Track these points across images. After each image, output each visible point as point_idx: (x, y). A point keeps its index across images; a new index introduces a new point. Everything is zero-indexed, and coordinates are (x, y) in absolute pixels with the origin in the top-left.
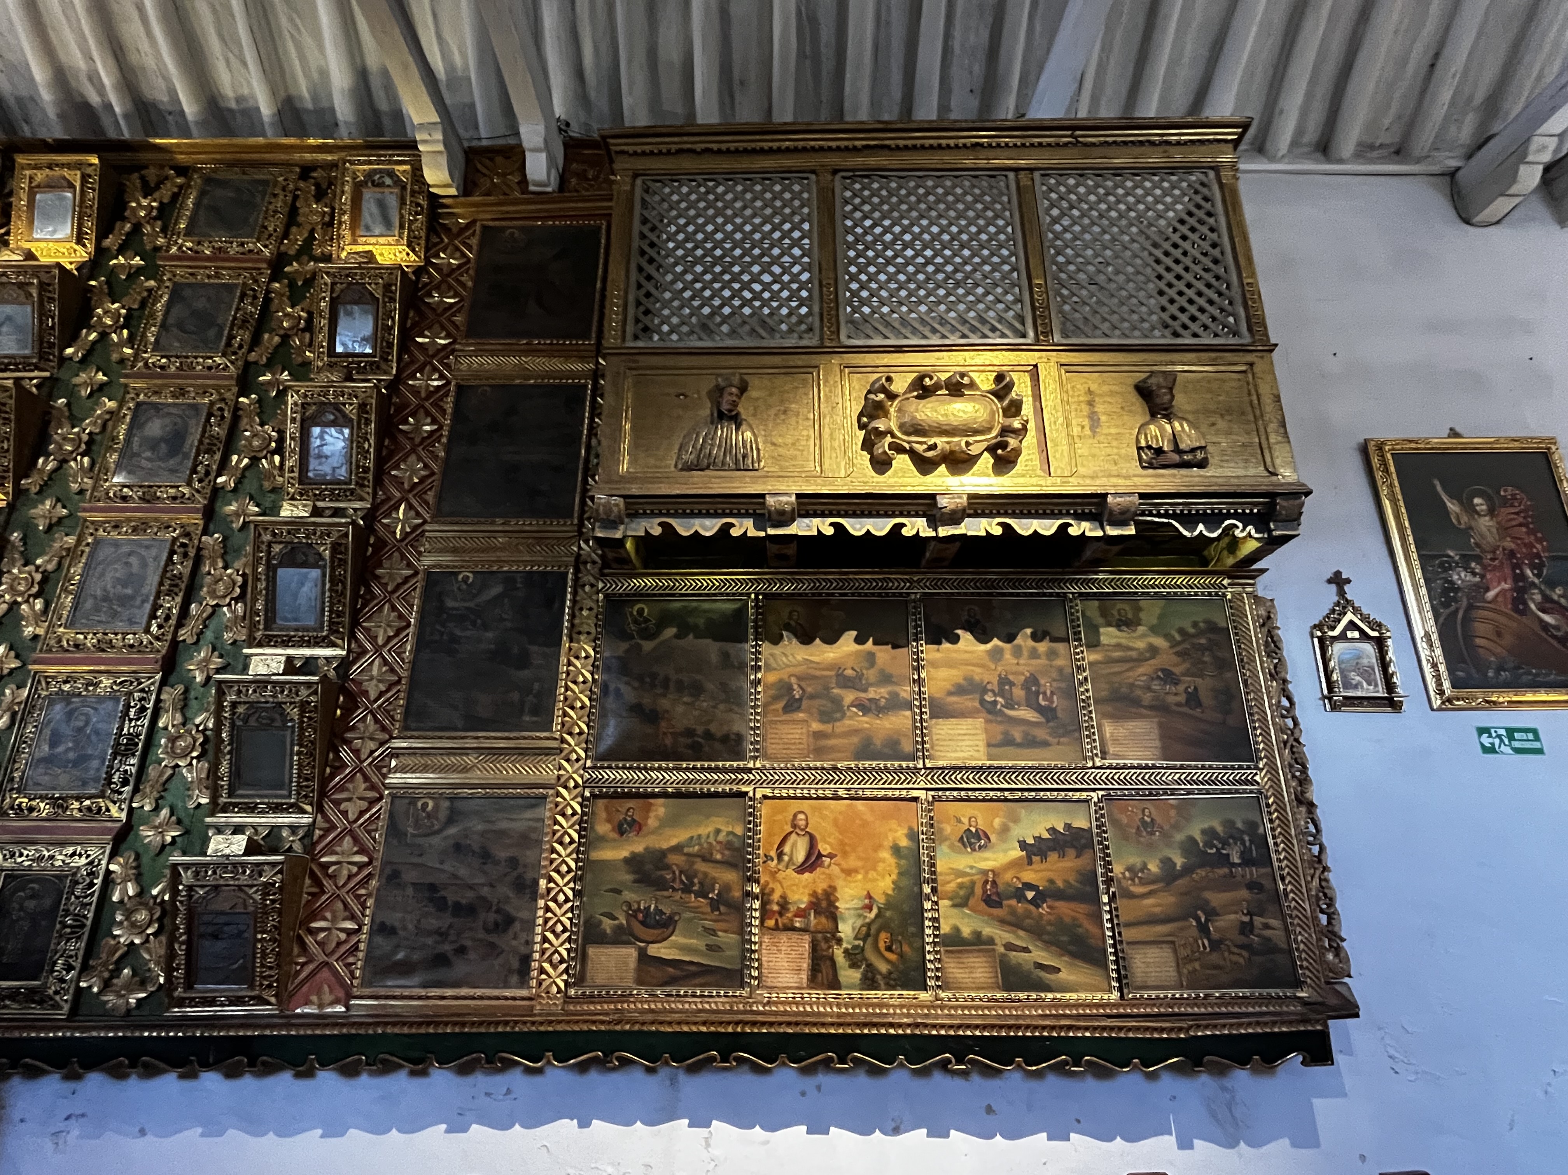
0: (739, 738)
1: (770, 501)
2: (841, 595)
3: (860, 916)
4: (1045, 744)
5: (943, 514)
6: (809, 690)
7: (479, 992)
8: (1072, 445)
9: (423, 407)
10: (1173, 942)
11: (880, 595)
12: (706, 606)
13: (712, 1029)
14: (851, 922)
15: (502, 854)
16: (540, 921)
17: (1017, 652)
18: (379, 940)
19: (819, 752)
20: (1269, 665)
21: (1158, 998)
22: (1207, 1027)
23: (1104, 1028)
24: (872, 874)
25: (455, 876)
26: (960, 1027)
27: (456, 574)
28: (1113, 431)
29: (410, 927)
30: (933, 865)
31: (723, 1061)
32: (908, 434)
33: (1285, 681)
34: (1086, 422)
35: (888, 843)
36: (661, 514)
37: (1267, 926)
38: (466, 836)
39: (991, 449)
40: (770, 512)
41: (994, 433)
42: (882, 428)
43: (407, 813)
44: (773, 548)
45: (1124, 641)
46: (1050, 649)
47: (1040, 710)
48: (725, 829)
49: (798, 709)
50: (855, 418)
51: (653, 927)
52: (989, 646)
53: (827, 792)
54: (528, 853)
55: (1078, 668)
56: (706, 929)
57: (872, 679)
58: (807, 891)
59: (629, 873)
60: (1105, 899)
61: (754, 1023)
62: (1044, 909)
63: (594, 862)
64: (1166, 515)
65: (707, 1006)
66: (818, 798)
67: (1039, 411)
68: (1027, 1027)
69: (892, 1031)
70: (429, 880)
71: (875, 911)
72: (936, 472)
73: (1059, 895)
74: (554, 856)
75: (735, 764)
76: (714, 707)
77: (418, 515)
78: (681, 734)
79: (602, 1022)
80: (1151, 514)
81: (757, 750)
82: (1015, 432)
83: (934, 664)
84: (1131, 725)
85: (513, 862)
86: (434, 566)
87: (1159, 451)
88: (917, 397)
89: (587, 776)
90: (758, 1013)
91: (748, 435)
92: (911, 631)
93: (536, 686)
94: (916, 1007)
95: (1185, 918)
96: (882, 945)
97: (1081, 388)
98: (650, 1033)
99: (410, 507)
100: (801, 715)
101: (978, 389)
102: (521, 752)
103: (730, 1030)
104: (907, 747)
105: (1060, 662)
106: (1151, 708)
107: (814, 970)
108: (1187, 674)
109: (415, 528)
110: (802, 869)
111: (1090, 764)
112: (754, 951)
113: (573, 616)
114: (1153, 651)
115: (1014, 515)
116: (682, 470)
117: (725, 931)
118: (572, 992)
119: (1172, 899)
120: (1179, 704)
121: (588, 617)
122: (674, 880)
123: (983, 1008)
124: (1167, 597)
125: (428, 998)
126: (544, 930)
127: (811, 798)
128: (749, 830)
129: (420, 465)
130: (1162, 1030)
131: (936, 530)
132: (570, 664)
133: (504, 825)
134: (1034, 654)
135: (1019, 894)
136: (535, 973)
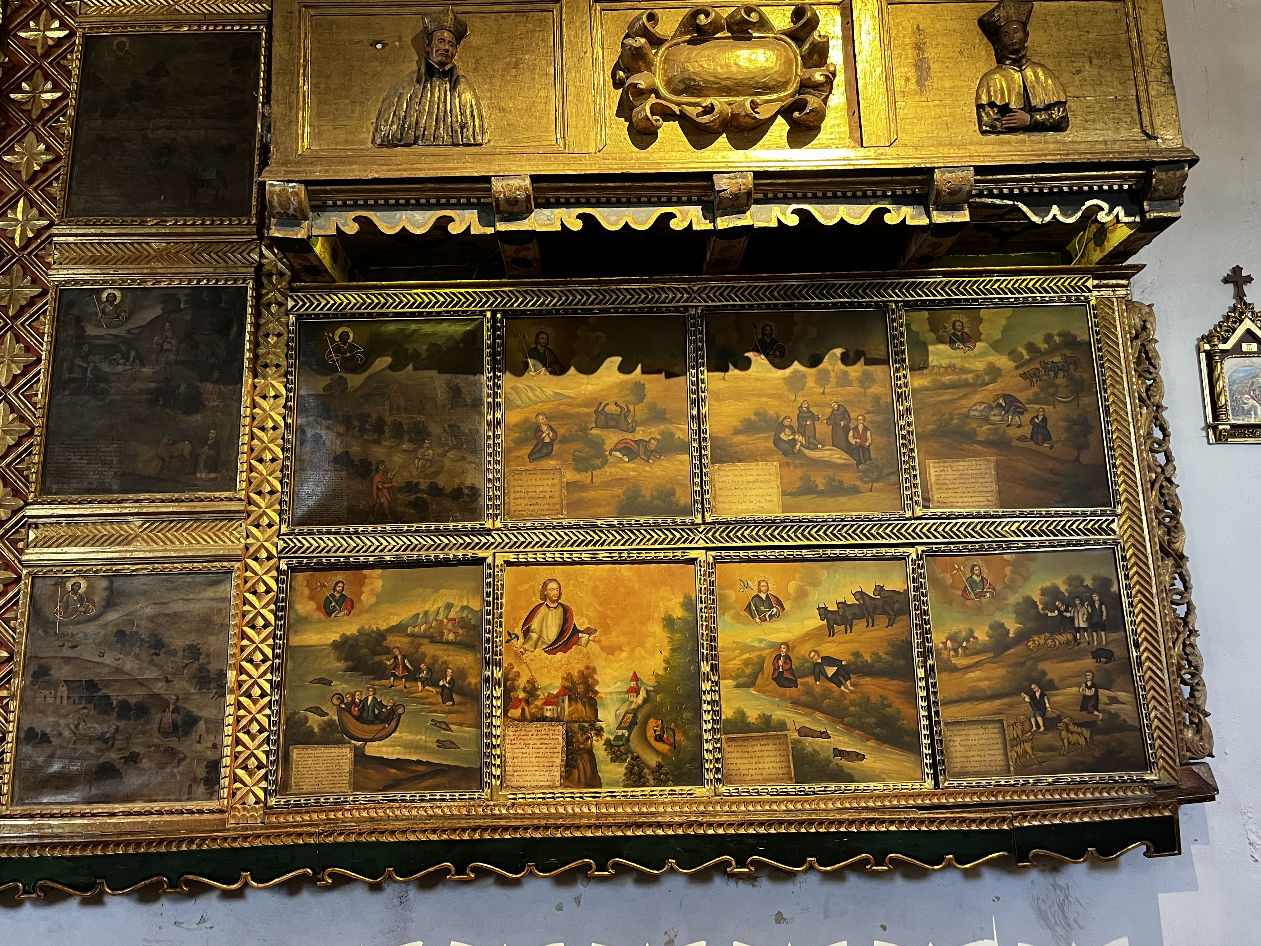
0: (475, 493)
1: (497, 185)
2: (601, 311)
3: (624, 701)
4: (854, 491)
5: (721, 199)
6: (561, 431)
7: (156, 806)
8: (892, 104)
9: (41, 67)
10: (1001, 721)
11: (650, 310)
12: (428, 328)
13: (445, 837)
14: (612, 710)
15: (179, 642)
16: (230, 720)
17: (823, 379)
18: (28, 749)
19: (573, 507)
20: (1139, 386)
21: (979, 785)
22: (1034, 817)
23: (912, 822)
24: (639, 651)
25: (118, 670)
26: (741, 825)
27: (99, 292)
28: (947, 84)
29: (67, 734)
30: (713, 639)
31: (457, 873)
32: (679, 93)
33: (1159, 407)
34: (912, 73)
35: (660, 614)
36: (356, 206)
37: (1114, 700)
38: (132, 622)
39: (785, 112)
40: (497, 200)
41: (790, 90)
42: (643, 85)
43: (52, 597)
44: (508, 251)
45: (957, 362)
46: (864, 373)
47: (849, 449)
48: (458, 604)
49: (548, 455)
50: (609, 73)
51: (372, 723)
52: (788, 371)
53: (584, 556)
54: (212, 639)
55: (899, 396)
56: (435, 722)
57: (639, 416)
58: (561, 674)
59: (338, 659)
60: (921, 673)
61: (495, 829)
62: (847, 687)
63: (294, 647)
64: (1011, 196)
65: (438, 812)
66: (574, 563)
67: (851, 58)
68: (821, 823)
69: (660, 832)
70: (87, 675)
71: (643, 694)
72: (716, 144)
73: (867, 670)
74: (245, 642)
75: (469, 525)
76: (444, 455)
77: (42, 214)
78: (401, 489)
79: (310, 834)
80: (991, 195)
81: (497, 507)
82: (816, 87)
83: (717, 396)
84: (962, 465)
85: (194, 652)
86: (67, 282)
87: (1005, 109)
88: (690, 42)
89: (281, 544)
90: (501, 817)
91: (468, 97)
92: (691, 355)
93: (212, 433)
94: (691, 803)
95: (1016, 692)
96: (650, 734)
97: (908, 26)
98: (368, 844)
99: (31, 203)
100: (552, 463)
101: (771, 29)
102: (197, 517)
103: (466, 837)
104: (683, 498)
105: (875, 390)
106: (987, 443)
107: (569, 765)
108: (1035, 400)
109: (39, 232)
110: (553, 648)
111: (909, 514)
112: (494, 747)
113: (256, 344)
114: (994, 372)
115: (815, 200)
116: (381, 145)
117: (461, 725)
118: (272, 802)
119: (1002, 672)
120: (1021, 438)
121: (275, 346)
122: (396, 667)
123: (771, 803)
124: (1015, 305)
125: (94, 815)
126: (235, 731)
127: (565, 563)
128: (488, 604)
129: (42, 147)
130: (982, 821)
131: (713, 221)
132: (254, 405)
133: (178, 607)
134: (844, 381)
135: (817, 671)
136: (225, 782)
